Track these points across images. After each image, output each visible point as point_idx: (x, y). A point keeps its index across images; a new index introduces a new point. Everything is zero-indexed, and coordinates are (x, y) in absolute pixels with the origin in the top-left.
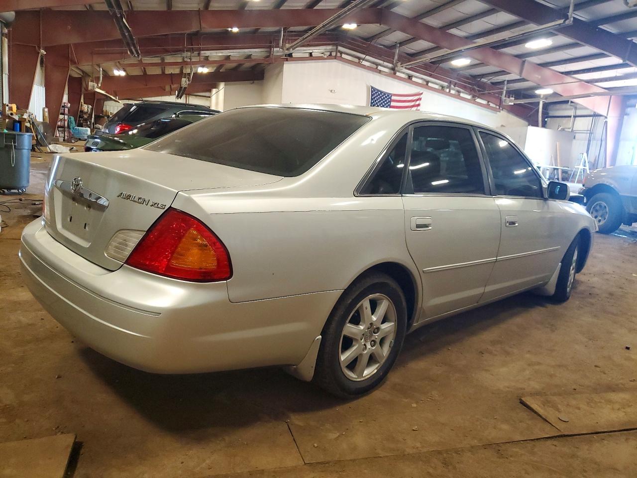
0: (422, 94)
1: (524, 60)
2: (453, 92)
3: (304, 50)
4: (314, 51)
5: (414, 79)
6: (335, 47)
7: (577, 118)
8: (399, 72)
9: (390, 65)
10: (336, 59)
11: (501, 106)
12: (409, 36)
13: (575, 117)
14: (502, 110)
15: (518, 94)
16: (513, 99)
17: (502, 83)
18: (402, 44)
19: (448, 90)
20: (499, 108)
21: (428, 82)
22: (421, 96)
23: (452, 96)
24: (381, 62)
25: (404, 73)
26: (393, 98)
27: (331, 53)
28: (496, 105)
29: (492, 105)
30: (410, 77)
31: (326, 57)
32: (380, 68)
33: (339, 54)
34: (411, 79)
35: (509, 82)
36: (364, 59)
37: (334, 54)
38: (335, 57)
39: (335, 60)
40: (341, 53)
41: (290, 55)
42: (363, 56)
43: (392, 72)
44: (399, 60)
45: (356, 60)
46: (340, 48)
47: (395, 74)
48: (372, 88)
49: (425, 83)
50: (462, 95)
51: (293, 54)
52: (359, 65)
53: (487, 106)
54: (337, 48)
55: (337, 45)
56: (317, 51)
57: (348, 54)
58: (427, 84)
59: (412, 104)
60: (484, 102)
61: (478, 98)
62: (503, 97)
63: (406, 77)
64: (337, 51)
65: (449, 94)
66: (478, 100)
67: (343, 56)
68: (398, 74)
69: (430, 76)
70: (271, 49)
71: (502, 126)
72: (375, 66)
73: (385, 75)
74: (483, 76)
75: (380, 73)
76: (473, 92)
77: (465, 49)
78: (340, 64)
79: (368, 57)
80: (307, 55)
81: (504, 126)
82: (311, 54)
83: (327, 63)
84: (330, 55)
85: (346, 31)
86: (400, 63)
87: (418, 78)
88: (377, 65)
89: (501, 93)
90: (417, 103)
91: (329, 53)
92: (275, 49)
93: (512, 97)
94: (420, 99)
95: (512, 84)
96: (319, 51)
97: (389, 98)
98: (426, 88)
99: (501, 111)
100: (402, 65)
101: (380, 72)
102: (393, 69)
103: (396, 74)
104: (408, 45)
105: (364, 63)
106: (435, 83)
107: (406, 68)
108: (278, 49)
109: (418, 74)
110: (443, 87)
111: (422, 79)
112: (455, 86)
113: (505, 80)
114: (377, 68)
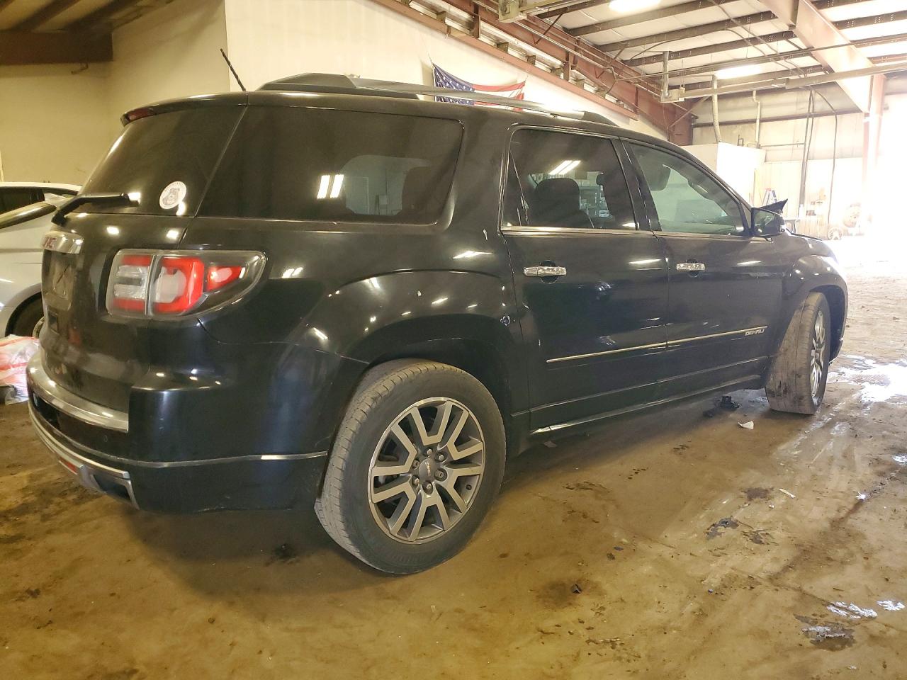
0: (523, 84)
5: (509, 50)
7: (764, 124)
9: (465, 16)
13: (762, 121)
16: (684, 89)
17: (659, 58)
19: (562, 75)
21: (531, 59)
22: (524, 90)
23: (568, 87)
24: (445, 5)
25: (489, 35)
28: (629, 105)
29: (626, 105)
30: (501, 46)
32: (448, 22)
34: (506, 51)
43: (471, 32)
47: (476, 37)
48: (437, 69)
49: (526, 60)
50: (587, 87)
52: (405, 10)
53: (619, 109)
58: (532, 65)
60: (613, 100)
61: (607, 92)
63: (493, 44)
65: (565, 85)
66: (608, 97)
68: (482, 38)
69: (536, 42)
72: (435, 16)
73: (456, 39)
75: (449, 34)
76: (599, 81)
87: (519, 46)
88: (440, 13)
93: (682, 86)
94: (522, 96)
98: (530, 72)
100: (521, 9)
101: (449, 30)
102: (472, 26)
103: (478, 37)
105: (414, 6)
106: (543, 61)
110: (553, 70)
111: (521, 50)
113: (664, 53)
114: (443, 21)
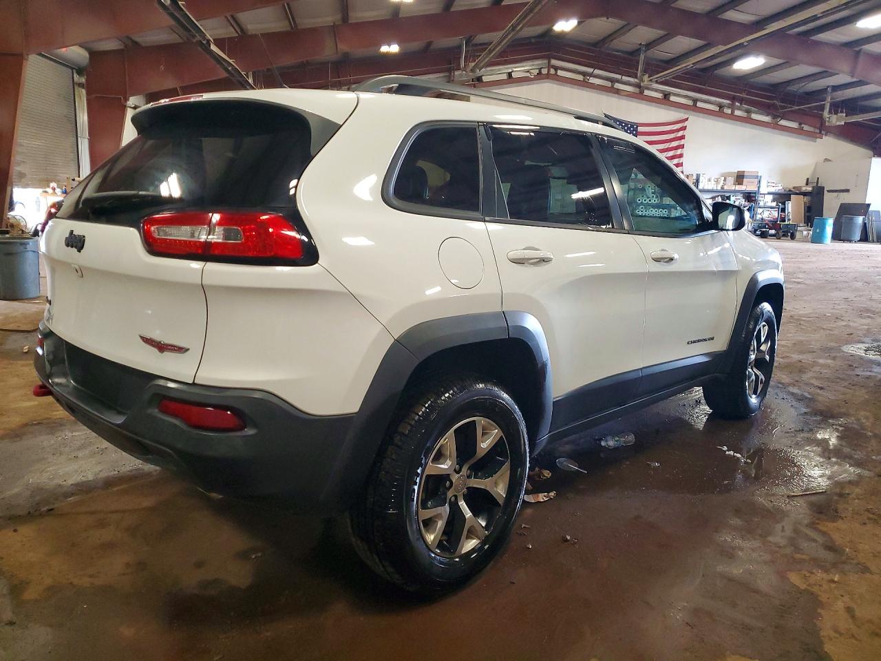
0: (687, 119)
1: (857, 49)
2: (738, 113)
3: (499, 70)
4: (515, 70)
5: (672, 98)
6: (546, 61)
8: (648, 89)
9: (633, 80)
10: (548, 78)
11: (822, 129)
12: (661, 33)
14: (826, 135)
15: (850, 106)
16: (844, 115)
17: (824, 91)
18: (649, 45)
19: (729, 111)
20: (820, 132)
21: (695, 101)
22: (686, 124)
23: (739, 119)
24: (618, 77)
25: (656, 90)
26: (640, 129)
27: (540, 69)
28: (814, 127)
29: (806, 128)
30: (666, 96)
31: (532, 77)
32: (617, 86)
33: (552, 71)
34: (669, 99)
35: (836, 88)
36: (591, 75)
37: (544, 71)
38: (548, 76)
39: (547, 80)
40: (556, 68)
41: (479, 79)
42: (590, 70)
43: (637, 90)
44: (645, 71)
45: (580, 78)
46: (554, 62)
47: (641, 92)
48: (606, 116)
49: (690, 103)
50: (754, 116)
51: (483, 77)
52: (585, 84)
53: (799, 132)
54: (549, 62)
55: (549, 58)
56: (519, 70)
57: (567, 69)
58: (695, 105)
59: (672, 136)
60: (794, 125)
61: (782, 118)
62: (826, 114)
63: (660, 96)
64: (550, 66)
65: (732, 117)
66: (783, 122)
67: (560, 73)
68: (647, 92)
69: (700, 90)
70: (450, 74)
71: (826, 160)
72: (609, 84)
73: (626, 96)
74: (789, 82)
75: (618, 94)
76: (772, 111)
77: (748, 42)
78: (555, 86)
79: (597, 72)
80: (505, 77)
81: (830, 161)
82: (510, 75)
83: (535, 85)
84: (540, 73)
85: (562, 35)
86: (647, 75)
87: (680, 96)
88: (613, 81)
89: (822, 108)
90: (680, 134)
91: (537, 71)
92: (457, 73)
93: (842, 112)
94: (684, 128)
95: (839, 92)
96: (523, 69)
97: (633, 130)
98: (694, 111)
99: (824, 136)
100: (651, 78)
101: (618, 92)
102: (638, 86)
103: (643, 93)
104: (658, 47)
105: (592, 80)
106: (709, 102)
107: (657, 82)
108: (460, 72)
109: (679, 90)
110: (721, 106)
111: (685, 97)
112: (741, 104)
113: (828, 87)
114: (612, 86)
